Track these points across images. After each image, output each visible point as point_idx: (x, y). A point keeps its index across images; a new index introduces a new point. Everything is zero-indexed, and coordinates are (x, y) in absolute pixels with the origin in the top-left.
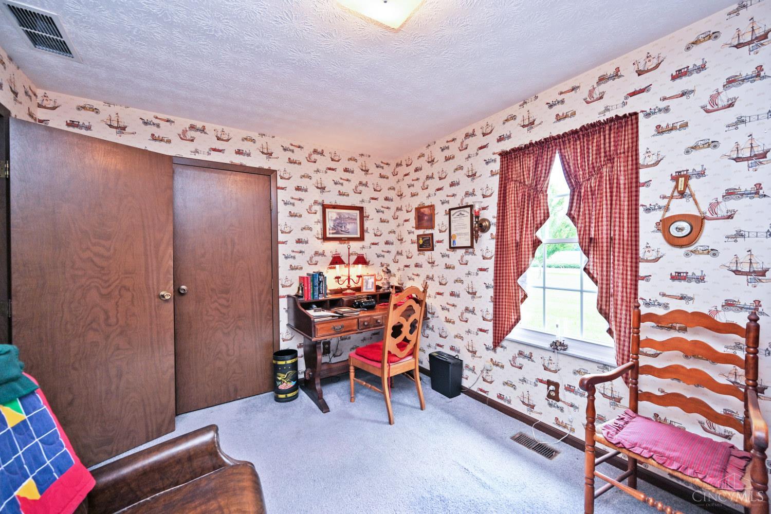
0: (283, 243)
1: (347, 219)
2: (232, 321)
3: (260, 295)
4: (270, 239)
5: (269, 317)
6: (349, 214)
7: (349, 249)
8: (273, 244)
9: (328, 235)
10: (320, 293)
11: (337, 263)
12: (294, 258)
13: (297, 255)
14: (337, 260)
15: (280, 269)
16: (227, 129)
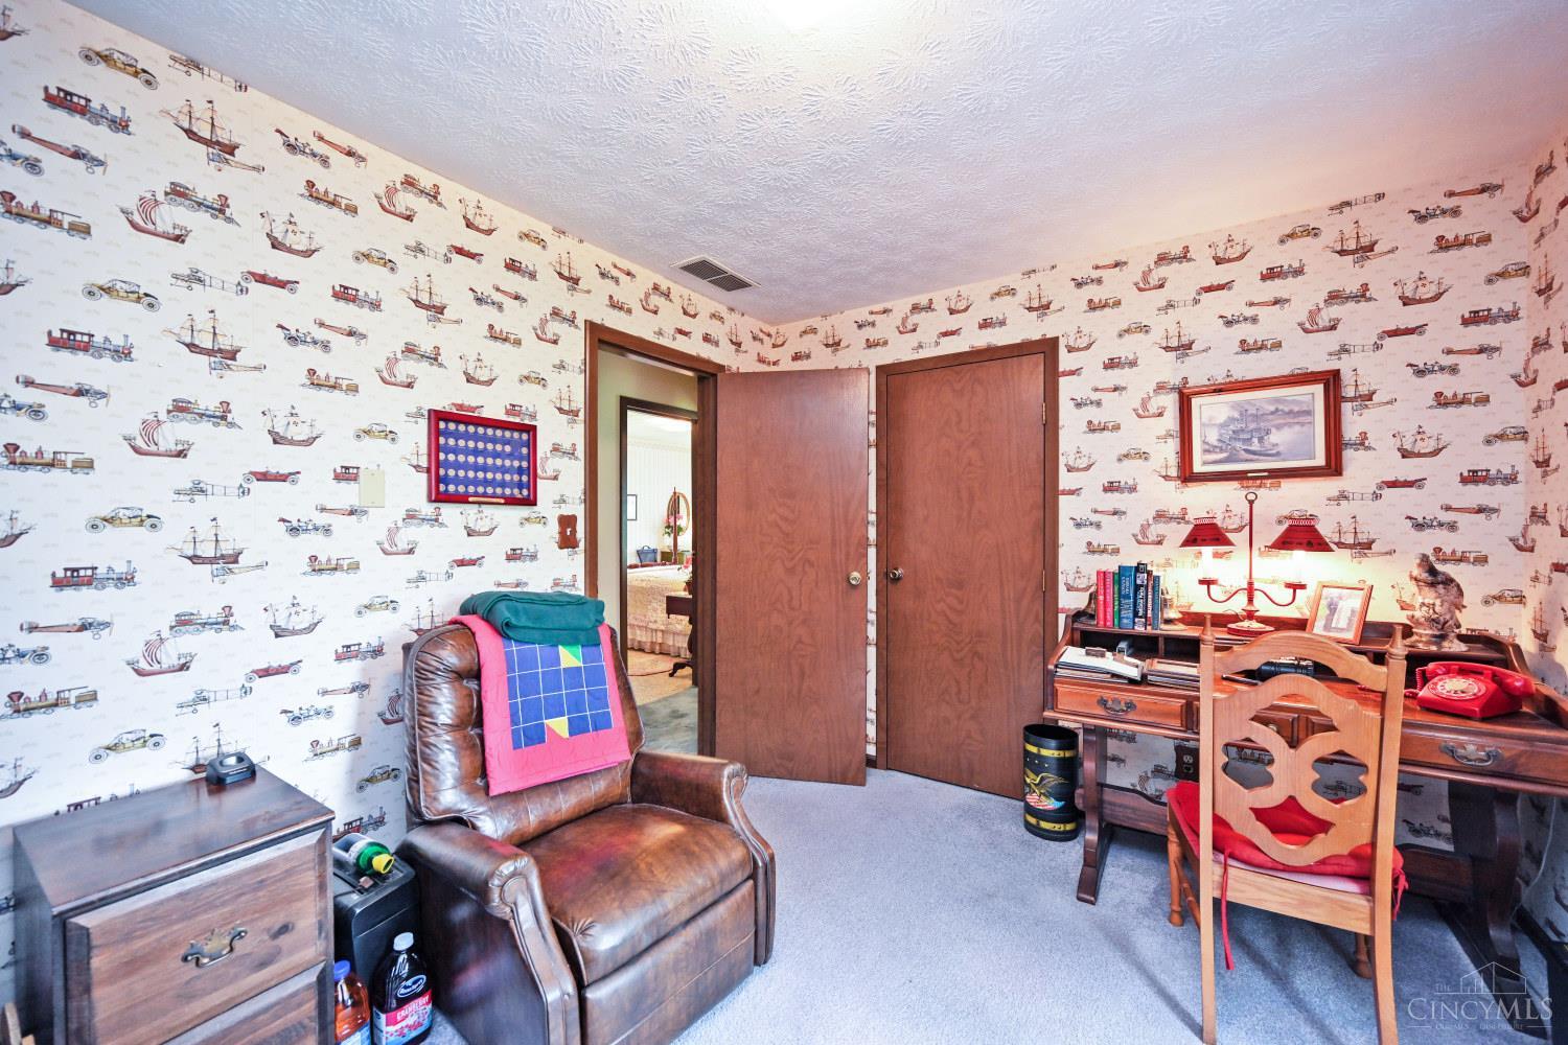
0: (1071, 492)
1: (1271, 417)
2: (967, 640)
3: (1018, 601)
4: (1042, 484)
5: (1034, 648)
6: (1277, 400)
7: (1251, 503)
8: (1049, 493)
9: (1198, 468)
10: (1136, 614)
11: (1204, 543)
12: (1098, 525)
13: (1105, 520)
14: (1207, 534)
15: (1062, 552)
16: (964, 290)
